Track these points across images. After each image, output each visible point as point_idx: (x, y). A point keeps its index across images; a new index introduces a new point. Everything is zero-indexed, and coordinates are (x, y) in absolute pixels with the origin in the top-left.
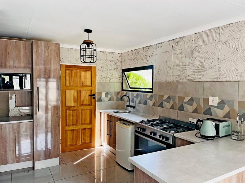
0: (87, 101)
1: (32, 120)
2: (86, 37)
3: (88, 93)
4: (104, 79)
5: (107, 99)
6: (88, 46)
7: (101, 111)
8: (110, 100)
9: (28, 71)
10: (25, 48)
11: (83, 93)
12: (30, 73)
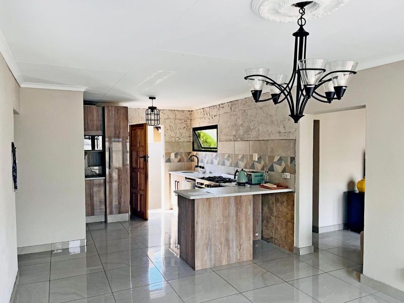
1: (104, 178)
2: (150, 103)
4: (173, 139)
5: (177, 160)
6: (153, 111)
7: (170, 172)
8: (180, 161)
9: (100, 132)
10: (98, 112)
12: (102, 134)
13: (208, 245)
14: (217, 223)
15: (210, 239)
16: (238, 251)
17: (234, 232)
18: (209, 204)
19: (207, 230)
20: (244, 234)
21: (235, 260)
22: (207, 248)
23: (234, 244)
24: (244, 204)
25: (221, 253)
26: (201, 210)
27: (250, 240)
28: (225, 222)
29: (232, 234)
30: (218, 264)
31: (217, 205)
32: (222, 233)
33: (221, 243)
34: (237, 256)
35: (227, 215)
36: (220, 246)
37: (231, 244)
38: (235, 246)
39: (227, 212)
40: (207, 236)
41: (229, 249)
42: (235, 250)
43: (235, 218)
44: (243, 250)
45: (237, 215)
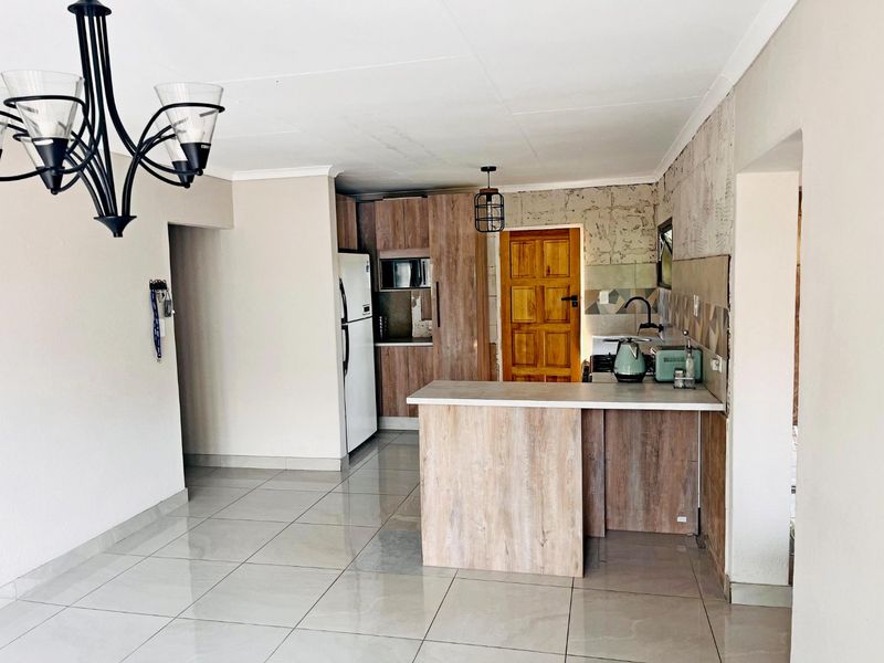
0: (560, 313)
3: (562, 293)
4: (607, 257)
5: (614, 308)
6: (490, 200)
8: (623, 310)
11: (550, 294)
13: (455, 515)
14: (476, 467)
15: (458, 502)
16: (538, 547)
17: (526, 498)
18: (456, 421)
19: (450, 480)
20: (555, 507)
21: (528, 567)
22: (451, 521)
23: (525, 528)
24: (554, 431)
25: (489, 542)
26: (433, 432)
27: (573, 525)
28: (499, 469)
29: (520, 501)
30: (479, 565)
31: (476, 424)
32: (491, 494)
33: (487, 517)
34: (533, 557)
35: (504, 452)
36: (485, 524)
37: (516, 527)
38: (527, 530)
39: (504, 445)
40: (452, 493)
41: (510, 534)
42: (528, 541)
43: (526, 461)
44: (553, 547)
45: (532, 457)
